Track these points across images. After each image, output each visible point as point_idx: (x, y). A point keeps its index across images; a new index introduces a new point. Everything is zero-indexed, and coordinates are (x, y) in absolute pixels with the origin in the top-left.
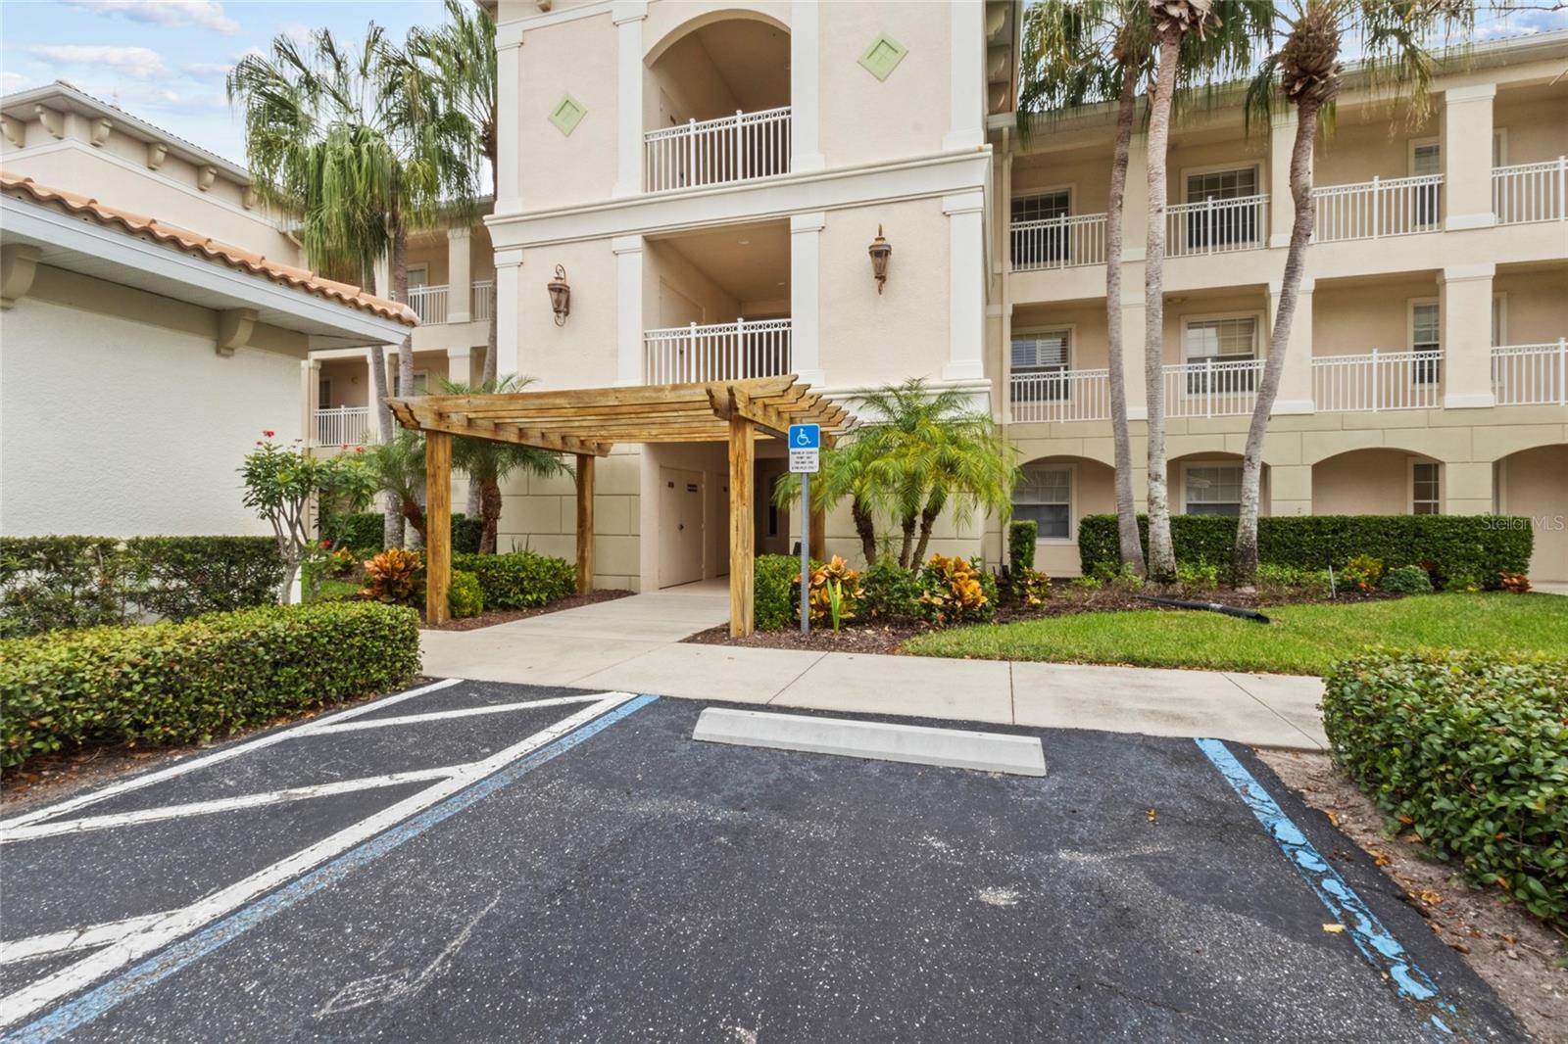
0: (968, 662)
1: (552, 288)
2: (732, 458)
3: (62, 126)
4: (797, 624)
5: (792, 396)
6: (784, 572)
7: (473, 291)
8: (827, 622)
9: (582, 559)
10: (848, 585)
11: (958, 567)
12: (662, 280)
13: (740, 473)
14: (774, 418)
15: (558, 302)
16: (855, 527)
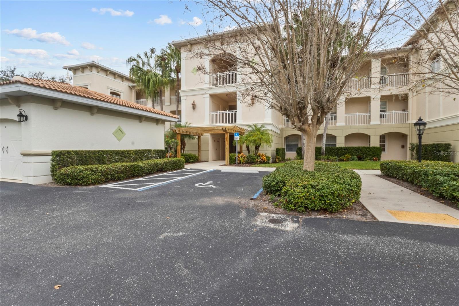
0: (260, 168)
1: (192, 104)
2: (226, 138)
3: (92, 70)
4: (236, 163)
5: (235, 128)
6: (234, 156)
7: (170, 98)
8: (240, 163)
9: (199, 155)
10: (244, 158)
11: (262, 155)
12: (213, 102)
13: (227, 140)
14: (232, 131)
15: (193, 107)
16: (246, 149)
